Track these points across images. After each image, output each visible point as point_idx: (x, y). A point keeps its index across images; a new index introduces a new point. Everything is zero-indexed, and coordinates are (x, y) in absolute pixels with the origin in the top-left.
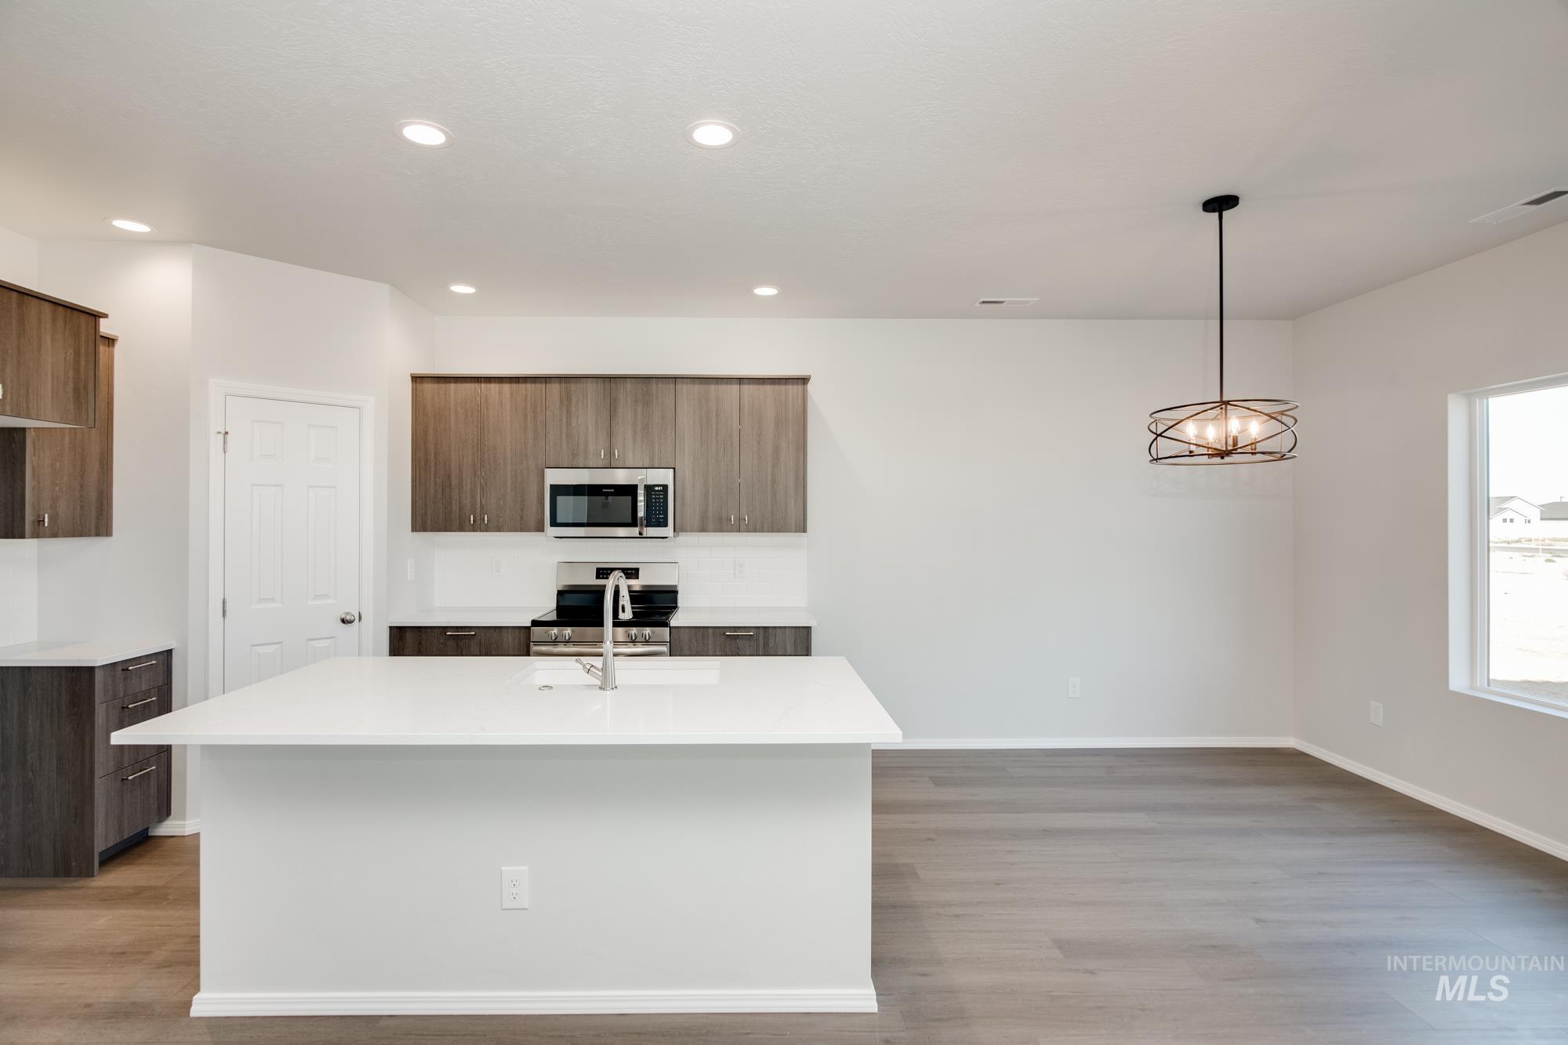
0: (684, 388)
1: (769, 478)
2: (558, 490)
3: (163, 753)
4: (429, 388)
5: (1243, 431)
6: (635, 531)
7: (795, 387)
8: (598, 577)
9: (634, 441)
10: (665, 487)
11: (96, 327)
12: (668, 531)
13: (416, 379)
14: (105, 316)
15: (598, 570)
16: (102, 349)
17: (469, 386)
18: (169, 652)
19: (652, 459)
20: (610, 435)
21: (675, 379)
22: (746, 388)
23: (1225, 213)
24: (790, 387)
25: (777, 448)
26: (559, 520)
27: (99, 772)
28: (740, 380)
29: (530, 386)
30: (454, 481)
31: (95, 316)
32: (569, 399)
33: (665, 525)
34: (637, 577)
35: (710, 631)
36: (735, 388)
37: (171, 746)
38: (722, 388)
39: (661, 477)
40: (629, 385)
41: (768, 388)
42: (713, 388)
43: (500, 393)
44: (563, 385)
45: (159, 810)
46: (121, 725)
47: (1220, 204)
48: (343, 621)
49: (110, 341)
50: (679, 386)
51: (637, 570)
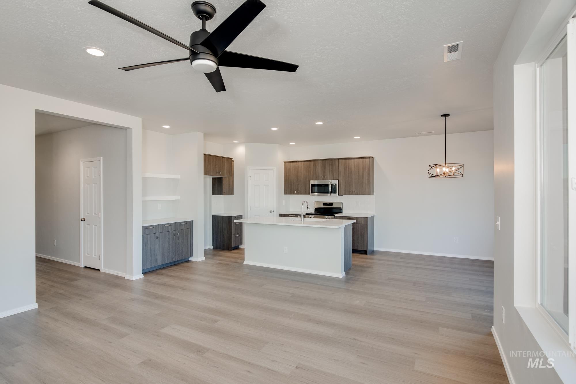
0: (341, 161)
1: (361, 182)
2: (313, 185)
3: (241, 223)
4: (287, 164)
5: (446, 171)
6: (329, 194)
7: (367, 159)
8: (323, 205)
9: (329, 174)
10: (336, 184)
11: (231, 160)
12: (337, 194)
13: (285, 162)
14: (233, 158)
15: (324, 203)
16: (232, 163)
17: (295, 163)
18: (242, 215)
19: (333, 178)
20: (324, 172)
21: (339, 159)
22: (355, 160)
23: (446, 117)
24: (366, 159)
25: (363, 174)
26: (313, 192)
27: (232, 234)
28: (354, 158)
29: (307, 162)
30: (292, 184)
31: (231, 159)
32: (315, 165)
33: (336, 193)
34: (332, 205)
35: (344, 217)
36: (353, 160)
37: (242, 223)
38: (349, 160)
39: (335, 182)
40: (328, 161)
41: (361, 160)
42: (347, 160)
43: (301, 164)
44: (314, 162)
45: (241, 243)
46: (236, 219)
47: (445, 116)
48: (270, 212)
49: (233, 161)
50: (339, 161)
51: (332, 204)
